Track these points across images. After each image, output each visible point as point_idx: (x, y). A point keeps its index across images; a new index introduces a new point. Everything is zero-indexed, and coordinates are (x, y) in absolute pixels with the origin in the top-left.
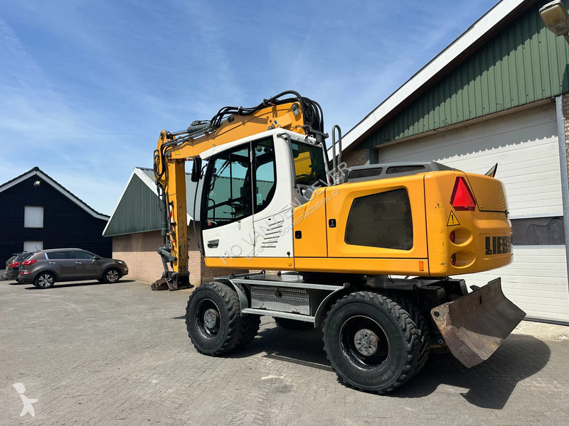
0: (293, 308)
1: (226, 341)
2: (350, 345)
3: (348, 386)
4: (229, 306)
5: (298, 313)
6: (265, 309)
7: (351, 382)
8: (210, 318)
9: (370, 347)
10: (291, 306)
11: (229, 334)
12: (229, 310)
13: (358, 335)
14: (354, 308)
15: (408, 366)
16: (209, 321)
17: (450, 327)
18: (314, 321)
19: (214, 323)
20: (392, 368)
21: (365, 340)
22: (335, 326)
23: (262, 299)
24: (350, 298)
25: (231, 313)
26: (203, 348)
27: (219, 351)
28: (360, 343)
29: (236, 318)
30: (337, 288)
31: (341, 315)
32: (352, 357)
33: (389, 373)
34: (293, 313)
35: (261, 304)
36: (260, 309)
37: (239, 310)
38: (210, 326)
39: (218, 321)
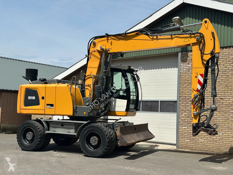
0: (68, 131)
1: (37, 144)
2: (89, 143)
4: (40, 130)
5: (70, 132)
6: (56, 131)
7: (88, 154)
8: (29, 136)
9: (95, 142)
11: (39, 142)
12: (40, 132)
13: (92, 138)
14: (91, 129)
15: (107, 147)
16: (29, 137)
17: (120, 134)
18: (76, 134)
19: (31, 138)
20: (102, 148)
21: (94, 140)
22: (84, 136)
23: (54, 127)
25: (40, 133)
26: (24, 148)
27: (34, 149)
28: (92, 141)
29: (43, 135)
30: (85, 122)
31: (86, 131)
32: (89, 146)
33: (101, 150)
34: (68, 132)
35: (54, 129)
36: (54, 131)
37: (44, 132)
38: (29, 139)
39: (34, 136)
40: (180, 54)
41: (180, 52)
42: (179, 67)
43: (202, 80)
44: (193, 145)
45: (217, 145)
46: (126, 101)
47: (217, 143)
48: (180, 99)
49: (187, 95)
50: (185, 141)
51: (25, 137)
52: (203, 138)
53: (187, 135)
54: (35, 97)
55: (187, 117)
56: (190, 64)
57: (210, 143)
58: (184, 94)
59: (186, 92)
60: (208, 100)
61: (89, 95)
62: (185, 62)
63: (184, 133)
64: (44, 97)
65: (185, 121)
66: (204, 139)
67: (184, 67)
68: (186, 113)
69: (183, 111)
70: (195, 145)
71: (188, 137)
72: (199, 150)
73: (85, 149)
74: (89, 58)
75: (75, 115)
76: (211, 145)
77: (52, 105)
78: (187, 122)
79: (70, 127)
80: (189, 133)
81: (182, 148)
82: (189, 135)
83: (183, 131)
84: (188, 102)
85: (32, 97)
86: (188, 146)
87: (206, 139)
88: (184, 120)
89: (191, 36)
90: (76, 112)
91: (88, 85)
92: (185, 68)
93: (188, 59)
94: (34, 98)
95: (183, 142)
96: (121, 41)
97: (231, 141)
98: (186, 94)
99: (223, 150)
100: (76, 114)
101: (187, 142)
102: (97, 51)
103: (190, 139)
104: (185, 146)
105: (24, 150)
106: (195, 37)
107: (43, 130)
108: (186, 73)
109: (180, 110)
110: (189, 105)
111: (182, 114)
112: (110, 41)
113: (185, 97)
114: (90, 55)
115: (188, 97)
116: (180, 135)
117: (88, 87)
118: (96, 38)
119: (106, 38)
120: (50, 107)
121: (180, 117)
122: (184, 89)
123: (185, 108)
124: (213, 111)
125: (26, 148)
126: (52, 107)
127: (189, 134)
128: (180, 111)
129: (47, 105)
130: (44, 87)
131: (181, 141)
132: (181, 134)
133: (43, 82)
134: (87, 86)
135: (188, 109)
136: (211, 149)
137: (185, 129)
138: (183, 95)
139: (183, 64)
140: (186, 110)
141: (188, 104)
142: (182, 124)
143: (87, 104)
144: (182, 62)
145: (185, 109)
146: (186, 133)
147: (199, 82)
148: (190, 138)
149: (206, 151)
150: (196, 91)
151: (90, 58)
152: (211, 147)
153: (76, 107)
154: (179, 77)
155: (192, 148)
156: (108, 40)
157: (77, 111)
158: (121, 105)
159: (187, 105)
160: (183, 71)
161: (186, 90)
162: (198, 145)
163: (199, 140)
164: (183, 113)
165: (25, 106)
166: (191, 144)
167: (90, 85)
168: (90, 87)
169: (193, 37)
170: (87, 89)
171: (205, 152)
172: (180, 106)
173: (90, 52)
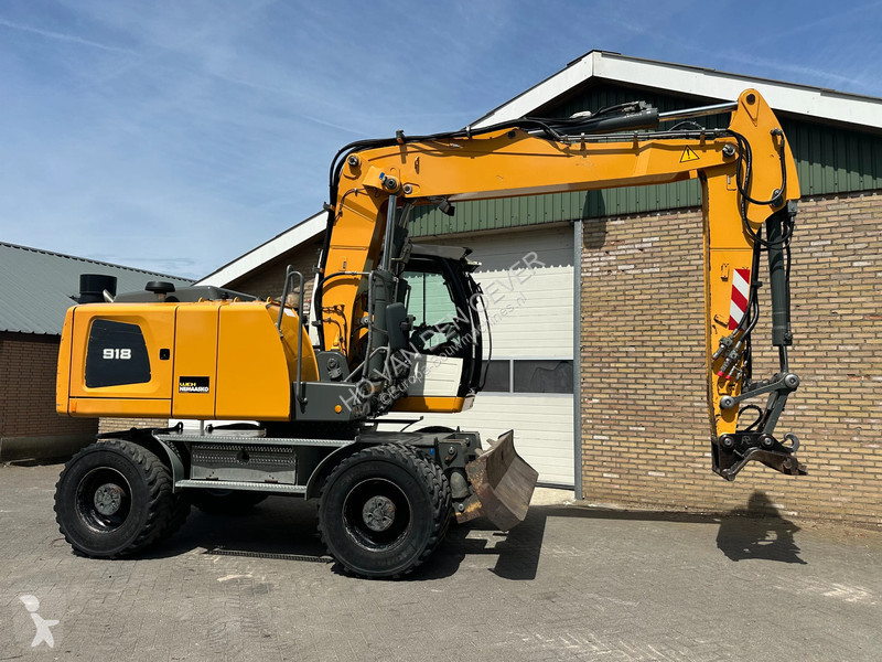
0: (267, 476)
1: (143, 533)
2: (356, 520)
3: (351, 574)
4: (151, 477)
5: (276, 483)
6: (217, 480)
7: (356, 568)
8: (107, 499)
9: (384, 519)
10: (262, 473)
11: (149, 522)
12: (152, 483)
13: (369, 504)
14: (368, 468)
15: (434, 538)
16: (106, 503)
17: (486, 485)
18: (305, 491)
19: (116, 506)
20: (414, 543)
21: (377, 511)
22: (337, 495)
23: (212, 465)
24: (363, 456)
25: (153, 489)
26: (85, 548)
27: (127, 549)
28: (370, 516)
29: (162, 494)
30: (345, 443)
31: (348, 479)
32: (358, 537)
33: (410, 549)
34: (266, 482)
35: (208, 472)
36: (207, 479)
37: (171, 483)
38: (106, 511)
39: (126, 501)
40: (579, 226)
41: (578, 220)
42: (578, 261)
43: (744, 289)
44: (630, 488)
45: (706, 489)
46: (460, 361)
47: (708, 483)
48: (583, 354)
49: (605, 344)
50: (602, 477)
51: (88, 506)
52: (660, 468)
53: (609, 459)
54: (129, 351)
55: (607, 406)
56: (611, 253)
57: (685, 481)
58: (594, 339)
59: (601, 334)
60: (673, 358)
61: (337, 341)
62: (595, 247)
63: (600, 453)
64: (168, 351)
65: (602, 420)
66: (666, 472)
67: (592, 262)
68: (605, 396)
69: (594, 391)
70: (636, 488)
71: (612, 465)
72: (648, 503)
73: (345, 546)
74: (337, 213)
75: (300, 417)
76: (687, 487)
77: (203, 382)
78: (607, 422)
79: (280, 462)
80: (614, 454)
81: (595, 499)
82: (614, 459)
83: (596, 448)
84: (609, 363)
85: (117, 351)
86: (614, 492)
87: (671, 469)
88: (599, 416)
89: (702, 142)
90: (303, 405)
91: (335, 307)
92: (596, 264)
93: (607, 239)
94: (126, 354)
95: (596, 479)
96: (454, 158)
97: (750, 475)
98: (602, 339)
99: (726, 502)
100: (303, 411)
101: (609, 481)
102: (365, 191)
103: (620, 471)
104: (604, 491)
105: (86, 555)
106: (717, 147)
107: (165, 474)
108: (600, 281)
109: (584, 385)
110: (612, 370)
111: (591, 399)
112: (412, 158)
113: (600, 348)
114: (338, 206)
115: (608, 350)
116: (585, 460)
117: (334, 317)
118: (360, 146)
119: (396, 149)
120: (193, 389)
121: (584, 406)
122: (594, 324)
123: (599, 380)
124: (783, 391)
125: (92, 548)
126: (201, 389)
127: (616, 457)
128: (584, 388)
129: (183, 380)
130: (169, 313)
131: (592, 479)
132: (588, 458)
133: (161, 296)
134: (329, 311)
135: (609, 384)
136: (688, 498)
137: (603, 441)
138: (594, 344)
139: (589, 255)
140: (602, 386)
141: (609, 367)
142: (593, 428)
143: (335, 373)
144: (587, 248)
145: (602, 382)
146: (605, 454)
147: (736, 296)
148: (620, 468)
149: (673, 506)
150: (725, 326)
151: (340, 214)
152: (686, 493)
153: (304, 385)
154: (580, 291)
155: (626, 498)
156: (404, 154)
157: (306, 403)
158: (442, 375)
159: (605, 370)
160: (589, 274)
161: (602, 329)
162: (645, 489)
163: (650, 473)
164: (595, 396)
165: (90, 384)
166: (623, 487)
167: (343, 306)
168: (341, 314)
169: (710, 147)
170: (330, 321)
171: (669, 509)
172: (584, 375)
173: (341, 193)
